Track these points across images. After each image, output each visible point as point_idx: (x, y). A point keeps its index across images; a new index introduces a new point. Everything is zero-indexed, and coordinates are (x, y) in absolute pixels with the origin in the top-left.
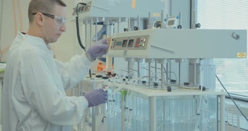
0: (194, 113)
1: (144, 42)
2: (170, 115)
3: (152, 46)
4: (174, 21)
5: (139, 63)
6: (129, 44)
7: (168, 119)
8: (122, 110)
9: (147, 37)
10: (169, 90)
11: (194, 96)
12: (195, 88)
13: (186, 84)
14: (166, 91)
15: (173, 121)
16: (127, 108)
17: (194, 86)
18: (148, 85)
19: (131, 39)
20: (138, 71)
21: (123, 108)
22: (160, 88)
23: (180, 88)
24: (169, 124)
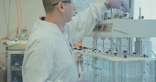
0: (139, 72)
1: (109, 28)
2: (125, 72)
3: (115, 30)
4: (127, 14)
5: (103, 40)
6: (98, 29)
7: (124, 75)
8: (94, 70)
9: (111, 24)
10: (125, 57)
11: (140, 61)
12: (140, 56)
13: (135, 53)
14: (123, 58)
15: (127, 76)
16: (98, 68)
17: (140, 55)
18: (110, 54)
19: (100, 25)
20: (103, 46)
21: (95, 68)
22: (119, 56)
23: (131, 56)
24: (125, 78)
